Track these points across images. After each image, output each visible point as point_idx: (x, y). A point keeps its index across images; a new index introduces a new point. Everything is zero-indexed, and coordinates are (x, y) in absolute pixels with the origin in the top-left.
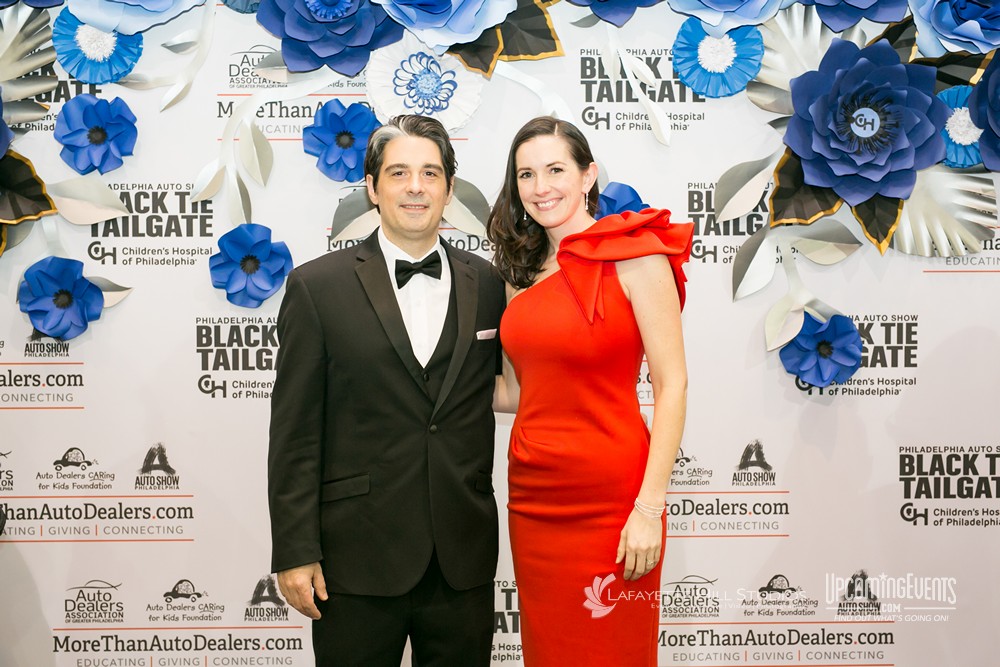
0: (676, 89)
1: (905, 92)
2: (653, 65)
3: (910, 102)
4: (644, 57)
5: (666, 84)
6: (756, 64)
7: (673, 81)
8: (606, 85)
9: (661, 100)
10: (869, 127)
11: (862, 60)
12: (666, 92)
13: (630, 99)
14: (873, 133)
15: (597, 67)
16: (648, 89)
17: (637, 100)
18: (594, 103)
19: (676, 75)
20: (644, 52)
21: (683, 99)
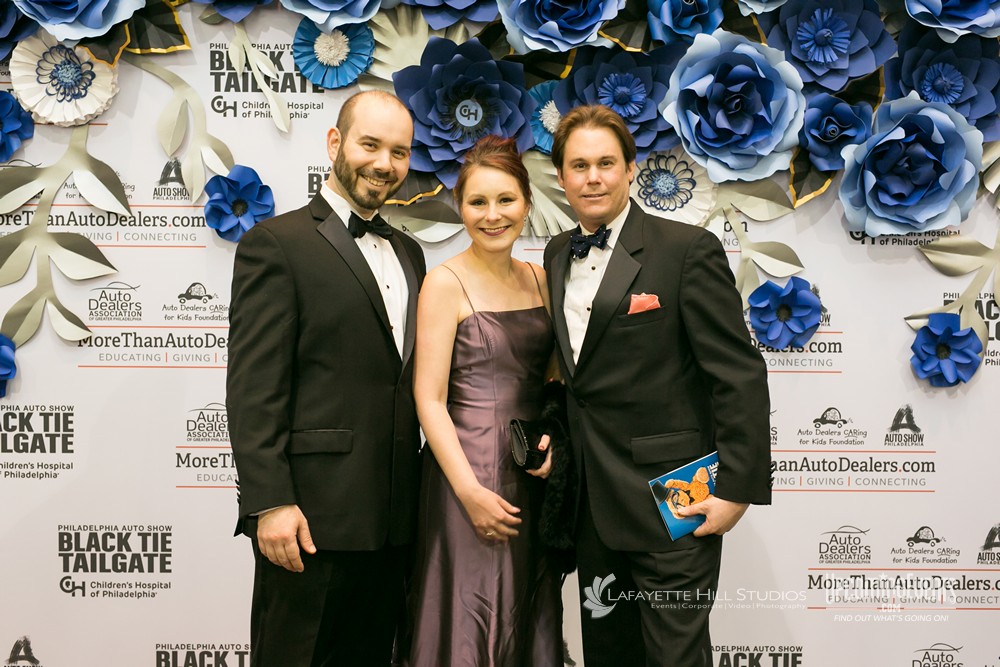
0: (297, 80)
1: (497, 86)
2: (276, 59)
3: (504, 95)
4: (268, 51)
5: (288, 76)
6: (366, 58)
7: (294, 73)
8: (232, 76)
9: (283, 90)
10: (472, 117)
11: (457, 56)
12: (288, 84)
13: (256, 89)
14: (476, 123)
15: (225, 60)
16: (272, 80)
17: (261, 91)
18: (222, 92)
19: (297, 67)
20: (268, 46)
21: (303, 90)
